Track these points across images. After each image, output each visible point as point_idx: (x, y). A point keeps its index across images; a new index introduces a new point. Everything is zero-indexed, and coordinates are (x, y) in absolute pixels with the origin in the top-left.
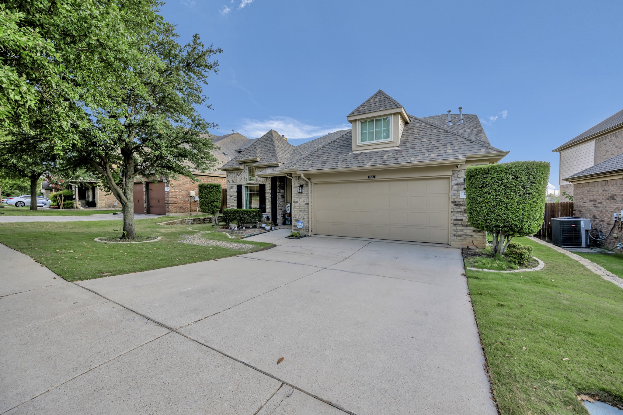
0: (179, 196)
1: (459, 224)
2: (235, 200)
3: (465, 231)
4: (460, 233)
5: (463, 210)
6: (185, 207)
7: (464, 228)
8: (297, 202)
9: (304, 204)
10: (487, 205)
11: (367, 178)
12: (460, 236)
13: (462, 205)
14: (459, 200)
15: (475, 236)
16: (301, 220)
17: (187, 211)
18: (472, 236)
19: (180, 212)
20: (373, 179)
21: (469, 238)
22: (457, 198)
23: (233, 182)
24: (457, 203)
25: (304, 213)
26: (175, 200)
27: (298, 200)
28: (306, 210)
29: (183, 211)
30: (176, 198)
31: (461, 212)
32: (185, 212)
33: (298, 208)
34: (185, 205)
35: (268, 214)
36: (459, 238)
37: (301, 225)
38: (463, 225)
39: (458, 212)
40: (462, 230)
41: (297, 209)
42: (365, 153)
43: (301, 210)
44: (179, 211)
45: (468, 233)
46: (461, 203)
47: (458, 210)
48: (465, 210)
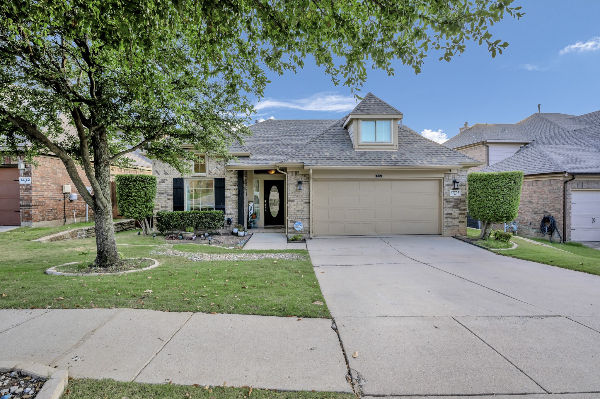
0: (46, 193)
1: (449, 217)
2: (169, 199)
3: (453, 222)
4: (450, 224)
5: (452, 206)
6: (55, 211)
7: (453, 220)
8: (293, 201)
9: (303, 203)
10: (497, 202)
11: (374, 177)
12: (450, 227)
13: (451, 202)
14: (449, 198)
15: (460, 226)
16: (299, 221)
17: (58, 217)
18: (458, 226)
19: (48, 220)
20: (380, 178)
21: (456, 228)
22: (448, 196)
23: (166, 173)
24: (448, 200)
25: (303, 213)
26: (41, 200)
27: (295, 199)
28: (305, 209)
29: (53, 217)
30: (43, 196)
31: (450, 207)
32: (56, 219)
33: (295, 207)
34: (55, 207)
35: (229, 216)
36: (449, 228)
37: (299, 226)
38: (452, 218)
39: (448, 207)
40: (451, 222)
41: (293, 209)
42: (370, 153)
43: (299, 209)
44: (47, 218)
45: (455, 224)
46: (451, 200)
47: (449, 206)
48: (453, 205)
